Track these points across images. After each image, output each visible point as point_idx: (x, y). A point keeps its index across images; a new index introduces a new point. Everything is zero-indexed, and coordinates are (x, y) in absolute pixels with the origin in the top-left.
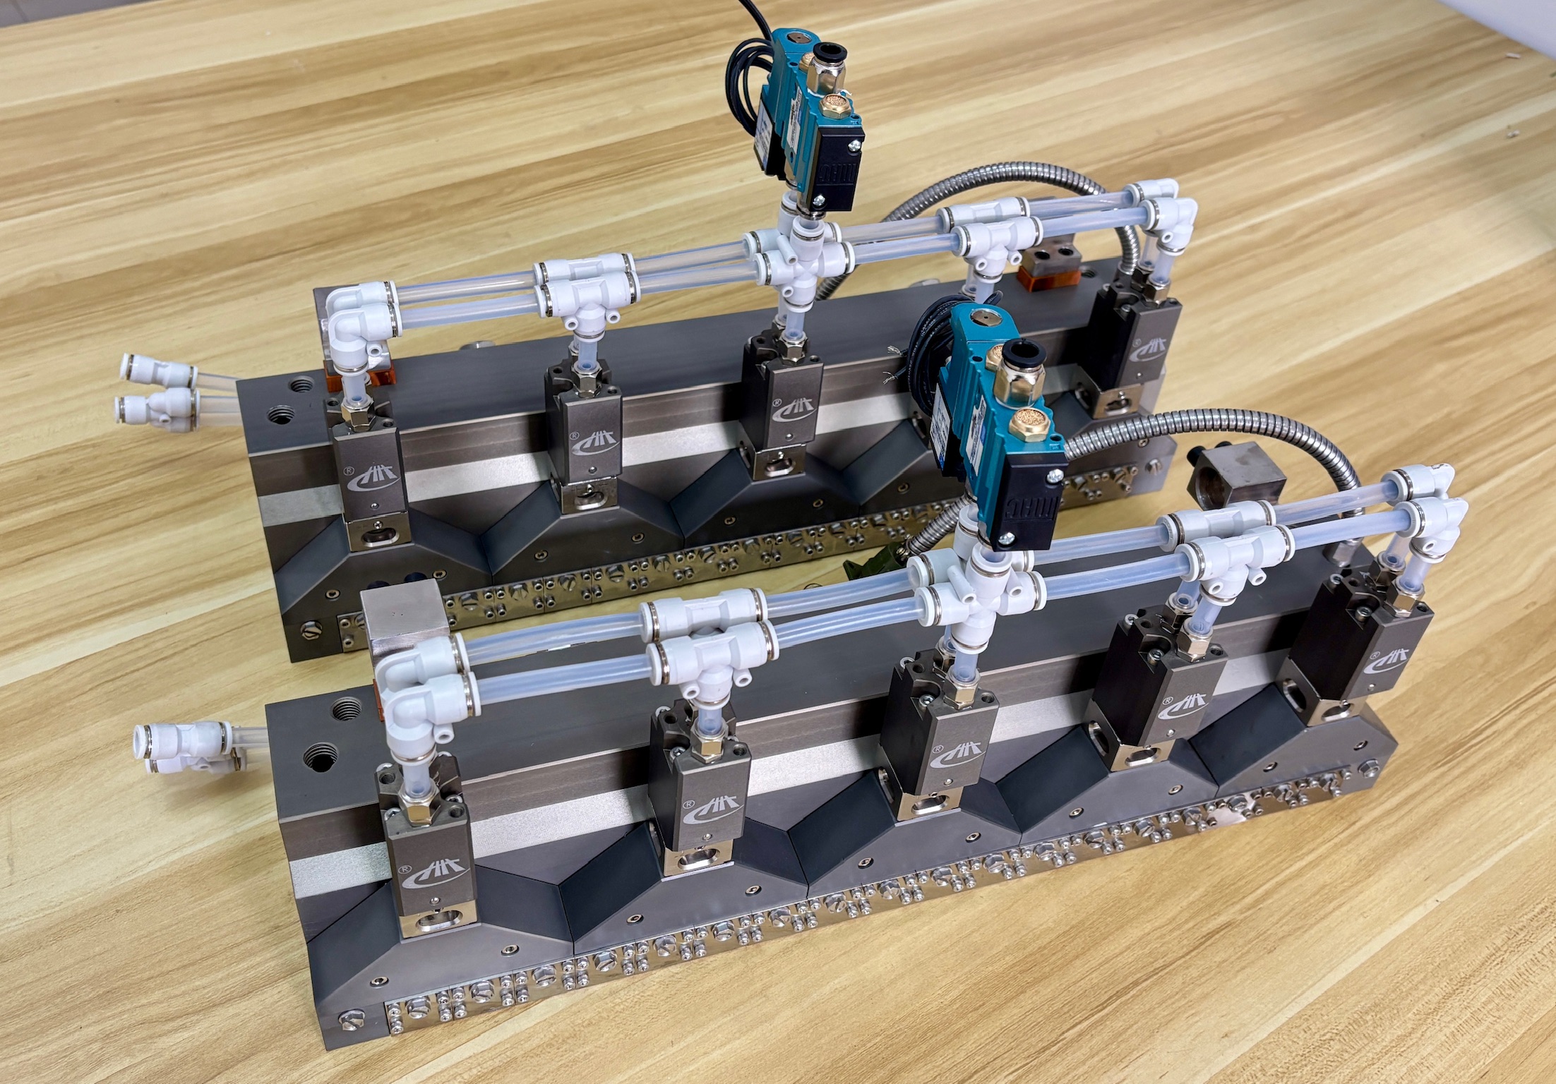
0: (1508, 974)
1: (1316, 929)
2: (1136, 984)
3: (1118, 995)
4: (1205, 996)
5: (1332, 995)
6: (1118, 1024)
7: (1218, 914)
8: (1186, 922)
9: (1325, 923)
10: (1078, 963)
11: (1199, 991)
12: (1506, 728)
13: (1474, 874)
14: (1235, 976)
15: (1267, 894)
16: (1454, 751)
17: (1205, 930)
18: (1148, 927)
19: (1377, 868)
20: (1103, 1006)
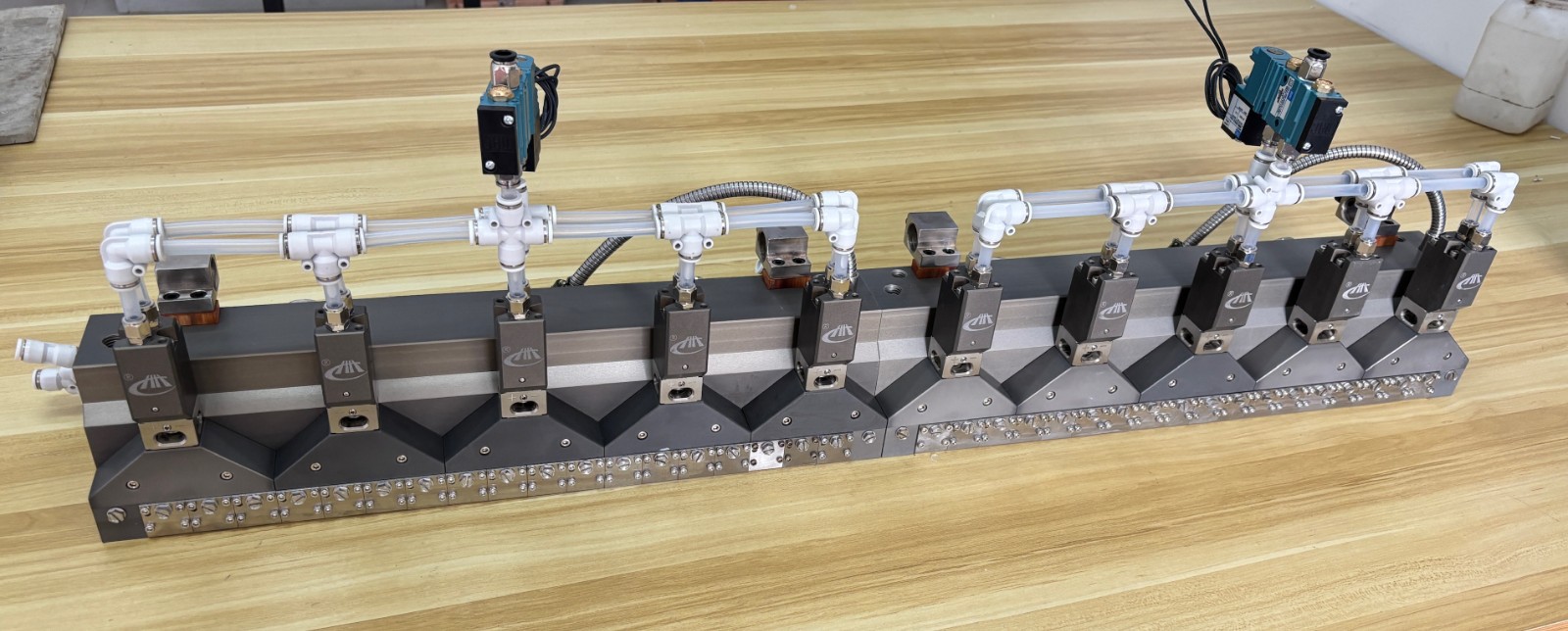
0: (1351, 590)
1: (1222, 542)
2: (1090, 540)
3: (1075, 542)
4: (1133, 556)
5: (1223, 574)
6: (1069, 555)
7: (1157, 521)
8: (1133, 520)
9: (1231, 541)
10: (1054, 523)
11: (1130, 553)
12: (1400, 478)
13: (1347, 540)
14: (1158, 551)
15: (1195, 520)
16: (1357, 481)
17: (1145, 527)
18: (1106, 518)
19: (1277, 524)
20: (1064, 545)
